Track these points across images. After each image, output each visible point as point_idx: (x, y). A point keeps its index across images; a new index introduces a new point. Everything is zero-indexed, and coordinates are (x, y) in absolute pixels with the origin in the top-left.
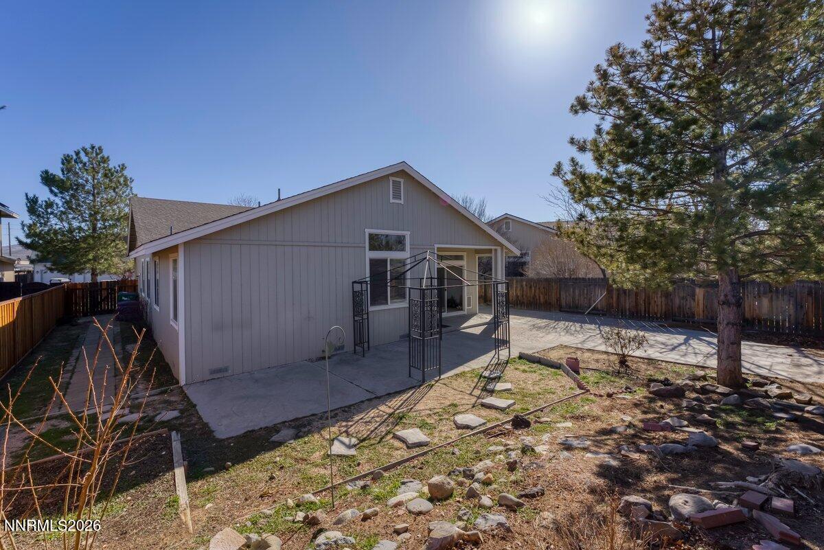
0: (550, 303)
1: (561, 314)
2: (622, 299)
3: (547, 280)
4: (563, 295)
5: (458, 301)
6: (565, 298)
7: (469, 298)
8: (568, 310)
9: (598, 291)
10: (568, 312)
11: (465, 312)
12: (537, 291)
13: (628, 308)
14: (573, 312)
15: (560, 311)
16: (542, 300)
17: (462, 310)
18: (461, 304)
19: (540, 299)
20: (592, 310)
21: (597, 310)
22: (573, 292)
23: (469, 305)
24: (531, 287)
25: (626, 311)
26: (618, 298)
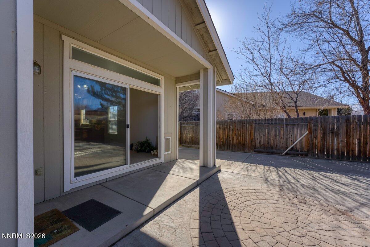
0: (244, 144)
1: (254, 155)
2: (329, 139)
3: (240, 122)
4: (257, 136)
5: (154, 144)
6: (260, 138)
7: (167, 140)
8: (263, 150)
9: (297, 131)
10: (262, 152)
11: (162, 160)
12: (231, 132)
13: (336, 147)
14: (268, 153)
15: (255, 152)
16: (235, 141)
17: (157, 156)
18: (156, 148)
19: (233, 140)
20: (290, 150)
21: (296, 150)
22: (268, 133)
23: (167, 149)
24: (224, 129)
25: (333, 151)
26: (323, 138)
